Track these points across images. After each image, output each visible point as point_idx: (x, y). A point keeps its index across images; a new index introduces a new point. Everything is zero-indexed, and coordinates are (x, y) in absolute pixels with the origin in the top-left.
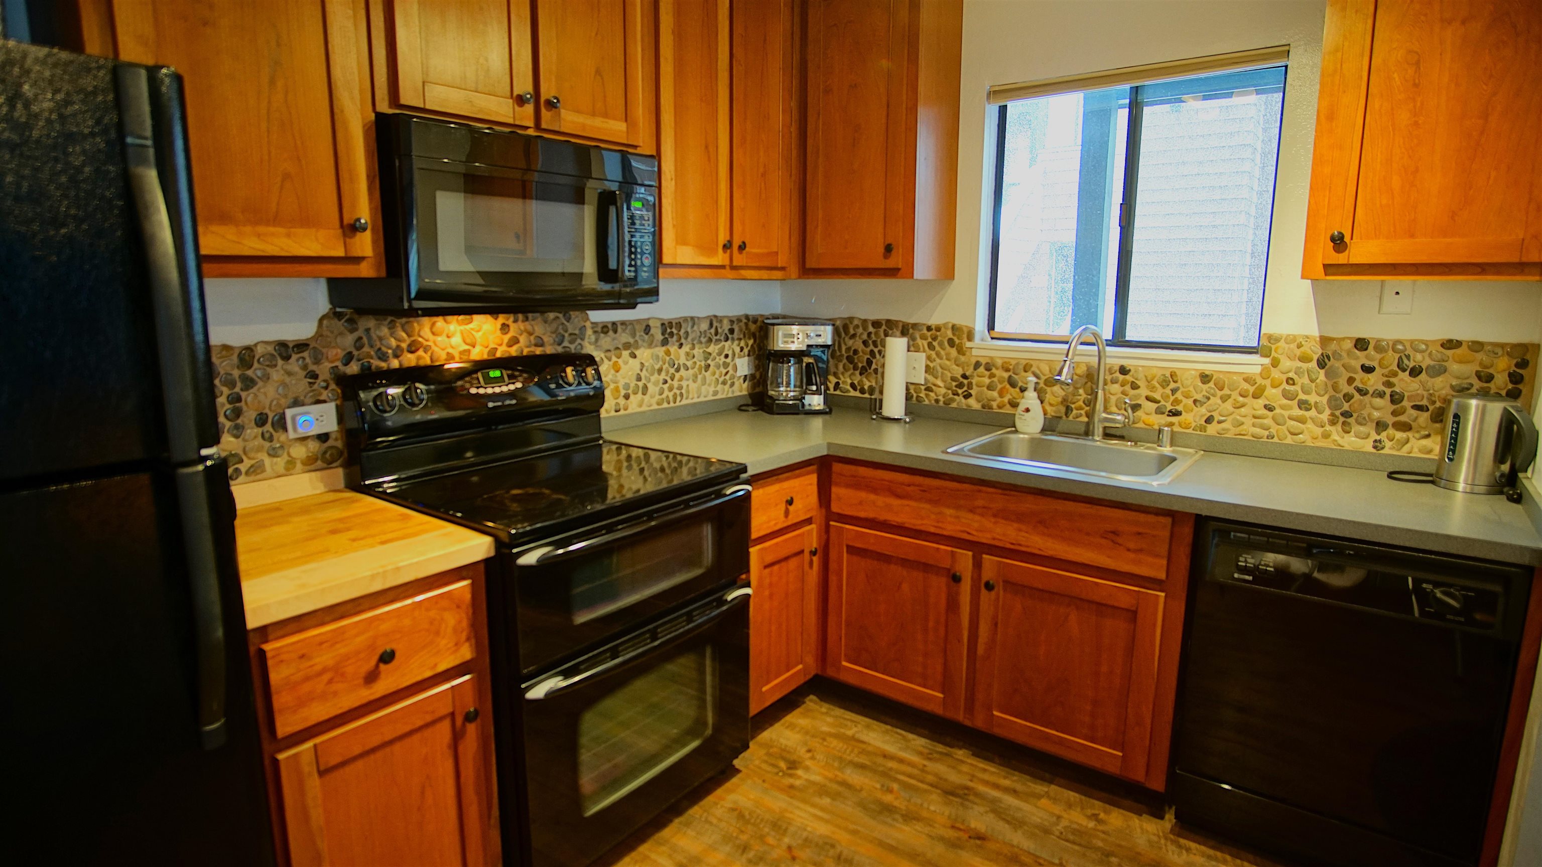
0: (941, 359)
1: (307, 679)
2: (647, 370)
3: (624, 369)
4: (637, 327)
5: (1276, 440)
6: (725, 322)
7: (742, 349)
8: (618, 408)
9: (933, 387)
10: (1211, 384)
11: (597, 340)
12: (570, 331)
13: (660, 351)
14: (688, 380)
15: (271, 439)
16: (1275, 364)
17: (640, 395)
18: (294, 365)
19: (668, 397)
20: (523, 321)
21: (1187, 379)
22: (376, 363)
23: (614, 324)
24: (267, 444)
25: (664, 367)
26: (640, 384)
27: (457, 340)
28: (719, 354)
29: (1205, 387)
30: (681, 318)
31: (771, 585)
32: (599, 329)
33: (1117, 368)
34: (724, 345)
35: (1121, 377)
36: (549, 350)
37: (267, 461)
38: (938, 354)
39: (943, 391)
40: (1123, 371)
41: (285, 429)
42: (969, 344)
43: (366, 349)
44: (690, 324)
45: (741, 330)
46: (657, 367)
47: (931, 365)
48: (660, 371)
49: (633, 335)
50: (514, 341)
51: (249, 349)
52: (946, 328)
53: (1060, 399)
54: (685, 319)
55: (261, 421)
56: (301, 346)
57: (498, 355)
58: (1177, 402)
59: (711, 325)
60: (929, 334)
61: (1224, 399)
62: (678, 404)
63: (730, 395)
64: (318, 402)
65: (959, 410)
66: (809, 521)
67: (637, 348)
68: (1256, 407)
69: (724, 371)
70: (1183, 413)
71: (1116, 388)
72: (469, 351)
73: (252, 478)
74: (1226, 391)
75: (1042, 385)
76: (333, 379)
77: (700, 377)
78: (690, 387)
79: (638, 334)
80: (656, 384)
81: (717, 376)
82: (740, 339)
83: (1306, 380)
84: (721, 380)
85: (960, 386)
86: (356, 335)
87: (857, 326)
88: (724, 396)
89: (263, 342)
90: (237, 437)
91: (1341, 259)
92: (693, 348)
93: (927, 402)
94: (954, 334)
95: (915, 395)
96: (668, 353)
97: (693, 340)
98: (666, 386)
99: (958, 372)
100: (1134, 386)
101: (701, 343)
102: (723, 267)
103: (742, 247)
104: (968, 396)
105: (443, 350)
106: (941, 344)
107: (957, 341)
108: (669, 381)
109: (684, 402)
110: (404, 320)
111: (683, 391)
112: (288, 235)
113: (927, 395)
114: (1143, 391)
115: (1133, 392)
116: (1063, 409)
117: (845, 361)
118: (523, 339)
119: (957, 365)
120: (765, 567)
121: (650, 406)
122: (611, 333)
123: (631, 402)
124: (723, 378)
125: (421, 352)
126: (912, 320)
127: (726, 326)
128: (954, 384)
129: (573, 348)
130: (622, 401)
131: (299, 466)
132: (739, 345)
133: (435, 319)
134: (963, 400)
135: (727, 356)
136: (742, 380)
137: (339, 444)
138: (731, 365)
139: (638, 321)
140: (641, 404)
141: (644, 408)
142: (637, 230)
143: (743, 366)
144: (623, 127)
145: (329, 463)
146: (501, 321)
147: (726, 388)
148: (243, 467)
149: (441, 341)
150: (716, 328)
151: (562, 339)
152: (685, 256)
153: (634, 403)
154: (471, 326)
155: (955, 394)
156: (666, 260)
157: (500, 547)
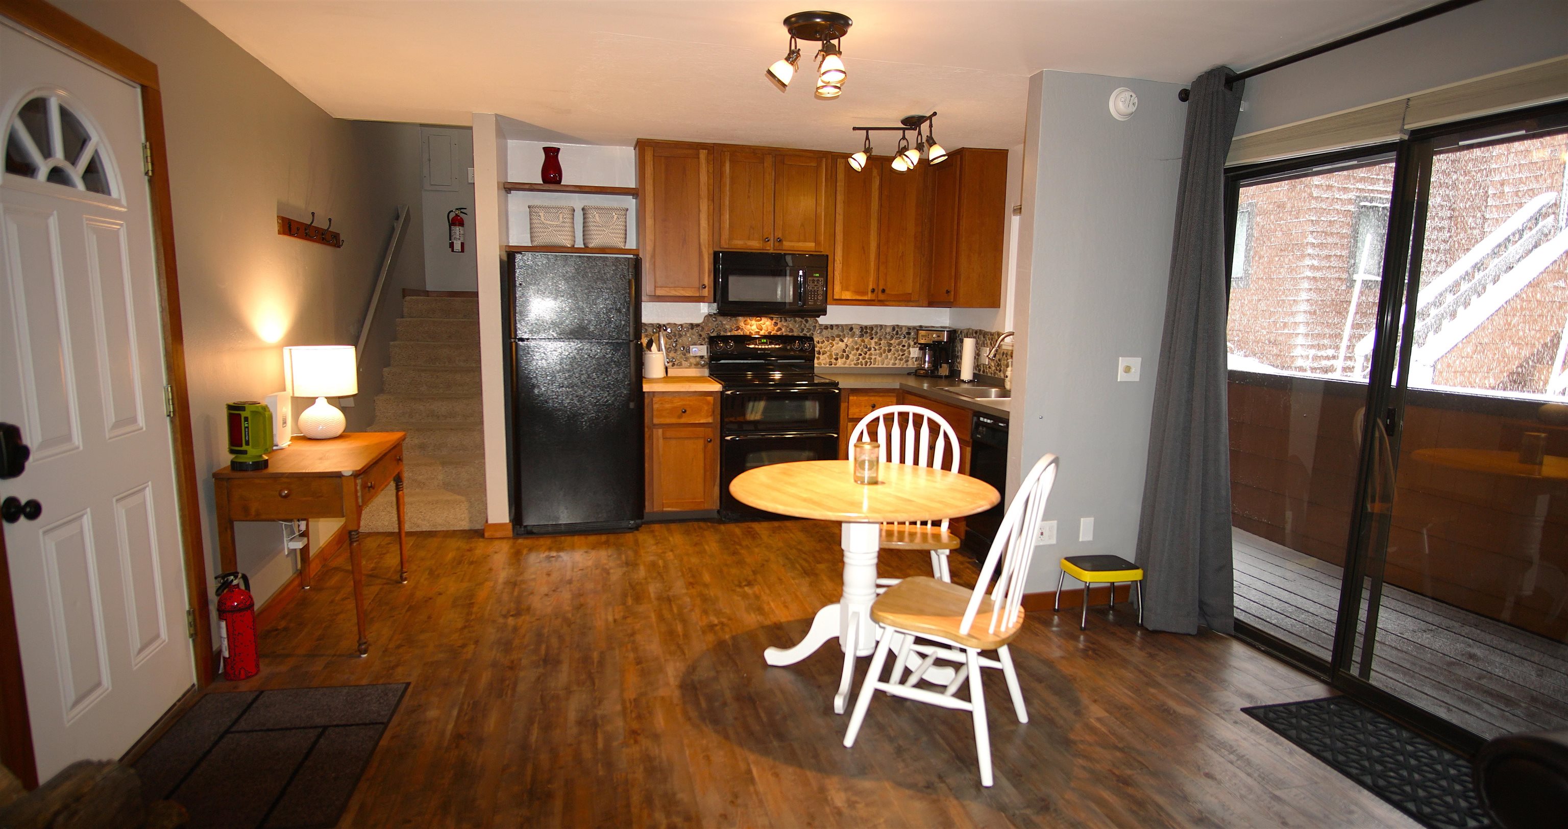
1: (662, 410)
2: (849, 348)
3: (835, 346)
4: (845, 328)
6: (904, 328)
7: (914, 344)
8: (831, 363)
9: (991, 366)
11: (820, 333)
12: (807, 327)
13: (859, 341)
14: (876, 356)
15: (685, 355)
17: (844, 359)
18: (694, 332)
19: (861, 362)
20: (784, 322)
22: (722, 333)
23: (831, 326)
24: (685, 357)
25: (860, 348)
26: (845, 354)
27: (754, 327)
28: (899, 344)
30: (874, 325)
32: (823, 327)
34: (902, 341)
36: (795, 334)
37: (684, 362)
39: (994, 368)
41: (690, 354)
43: (719, 328)
44: (879, 329)
45: (915, 334)
46: (855, 347)
48: (857, 349)
49: (843, 331)
50: (780, 329)
51: (682, 325)
52: (996, 334)
54: (876, 326)
55: (683, 349)
56: (698, 325)
57: (772, 334)
59: (894, 329)
60: (989, 337)
62: (868, 366)
63: (905, 366)
64: (701, 345)
65: (998, 378)
67: (844, 338)
69: (901, 354)
72: (759, 332)
73: (678, 367)
76: (707, 337)
77: (884, 355)
78: (877, 360)
80: (855, 355)
81: (896, 356)
82: (914, 339)
84: (898, 358)
85: (998, 365)
86: (717, 323)
88: (900, 366)
89: (686, 323)
90: (676, 353)
92: (880, 339)
93: (989, 375)
95: (986, 371)
96: (863, 341)
97: (880, 336)
98: (860, 357)
99: (999, 357)
101: (886, 338)
102: (874, 301)
103: (883, 291)
104: (1000, 371)
105: (748, 330)
108: (863, 354)
109: (872, 366)
110: (735, 319)
111: (872, 361)
112: (683, 290)
113: (989, 371)
117: (958, 352)
118: (783, 330)
121: (850, 365)
122: (829, 329)
124: (900, 357)
125: (739, 331)
126: (987, 330)
127: (905, 331)
128: (996, 364)
129: (808, 335)
130: (833, 361)
131: (694, 366)
133: (746, 319)
135: (904, 346)
136: (914, 360)
137: (707, 360)
138: (907, 351)
139: (846, 325)
140: (845, 363)
141: (846, 366)
142: (816, 285)
143: (915, 352)
144: (813, 244)
145: (703, 366)
146: (774, 321)
147: (902, 362)
148: (676, 363)
149: (749, 326)
150: (897, 332)
151: (803, 330)
152: (847, 295)
153: (840, 363)
154: (760, 322)
155: (997, 370)
156: (836, 297)
157: (724, 387)
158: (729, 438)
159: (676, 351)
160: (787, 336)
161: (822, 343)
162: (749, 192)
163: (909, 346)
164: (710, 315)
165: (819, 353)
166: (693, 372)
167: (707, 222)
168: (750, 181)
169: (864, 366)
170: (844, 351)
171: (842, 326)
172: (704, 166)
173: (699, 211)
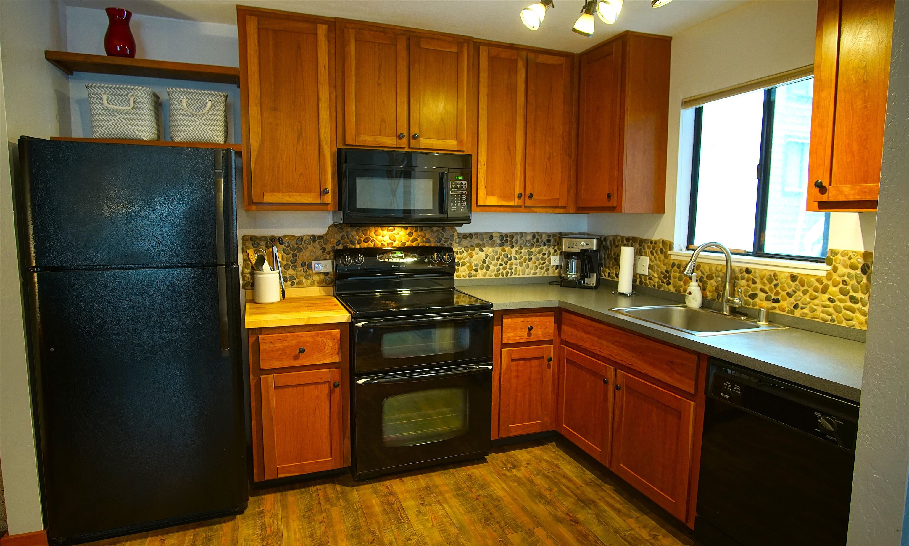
0: (656, 261)
1: (272, 351)
2: (489, 258)
3: (475, 256)
4: (485, 236)
5: (836, 323)
6: (544, 236)
7: (555, 251)
8: (470, 275)
9: (653, 278)
10: (797, 282)
11: (459, 242)
12: (445, 237)
13: (499, 249)
14: (517, 265)
15: (306, 272)
16: (835, 270)
17: (484, 270)
18: (317, 244)
19: (502, 272)
20: (420, 231)
21: (782, 278)
22: (350, 246)
23: (470, 234)
24: (305, 274)
25: (501, 257)
26: (485, 265)
27: (386, 238)
28: (539, 253)
29: (793, 284)
30: (514, 233)
31: (517, 371)
32: (462, 237)
33: (744, 270)
34: (543, 249)
35: (746, 275)
36: (433, 244)
37: (304, 280)
38: (655, 257)
39: (657, 280)
40: (748, 271)
41: (312, 269)
42: (669, 252)
43: (346, 240)
44: (519, 236)
45: (555, 240)
46: (496, 257)
47: (652, 264)
48: (498, 259)
49: (482, 240)
50: (415, 240)
51: (302, 237)
52: (659, 242)
53: (714, 288)
54: (517, 233)
55: (303, 264)
56: (320, 237)
57: (406, 245)
58: (777, 293)
59: (534, 237)
60: (651, 245)
61: (805, 292)
62: (509, 276)
63: (545, 275)
64: (326, 259)
65: (665, 292)
66: (550, 342)
67: (484, 247)
68: (823, 299)
69: (542, 262)
70: (781, 301)
71: (743, 282)
72: (392, 243)
73: (297, 286)
74: (806, 288)
75: (705, 279)
76: (331, 251)
77: (524, 264)
78: (518, 269)
79: (485, 240)
80: (495, 265)
81: (536, 264)
82: (555, 246)
83: (854, 282)
84: (539, 267)
85: (665, 277)
86: (342, 234)
87: (619, 241)
88: (541, 275)
89: (306, 235)
90: (294, 270)
91: (824, 198)
92: (521, 248)
93: (650, 286)
94: (663, 246)
95: (644, 282)
96: (504, 250)
97: (521, 244)
98: (501, 267)
99: (664, 268)
100: (754, 282)
101: (526, 246)
102: (520, 206)
103: (531, 196)
104: (668, 284)
105: (380, 242)
106: (656, 252)
107: (664, 250)
108: (504, 264)
109: (513, 276)
110: (363, 228)
111: (513, 271)
112: (300, 196)
113: (650, 282)
114: (759, 286)
115: (753, 286)
116: (716, 295)
117: (613, 260)
118: (419, 239)
119: (664, 265)
120: (513, 360)
121: (491, 276)
122: (468, 238)
123: (479, 273)
124: (541, 266)
125: (370, 242)
126: (644, 238)
127: (545, 238)
128: (662, 276)
129: (446, 245)
130: (473, 272)
131: (316, 284)
132: (553, 249)
133: (377, 228)
134: (666, 286)
135: (544, 254)
136: (554, 268)
137: (333, 277)
138: (547, 259)
139: (486, 233)
140: (485, 275)
141: (487, 277)
142: (458, 190)
143: (555, 260)
144: (455, 142)
145: (328, 285)
146: (409, 230)
147: (543, 271)
148: (295, 282)
149: (380, 238)
150: (538, 239)
151: (440, 240)
152: (492, 201)
153: (480, 274)
154: (394, 232)
155: (663, 282)
156: (480, 203)
157: (352, 318)
158: (361, 382)
159: (295, 268)
160: (423, 248)
161: (461, 254)
162: (379, 78)
163: (549, 254)
164: (334, 225)
165: (458, 265)
166: (317, 292)
167: (328, 113)
168: (380, 67)
169: (505, 277)
170: (484, 262)
171: (481, 234)
172: (323, 43)
173: (318, 99)
